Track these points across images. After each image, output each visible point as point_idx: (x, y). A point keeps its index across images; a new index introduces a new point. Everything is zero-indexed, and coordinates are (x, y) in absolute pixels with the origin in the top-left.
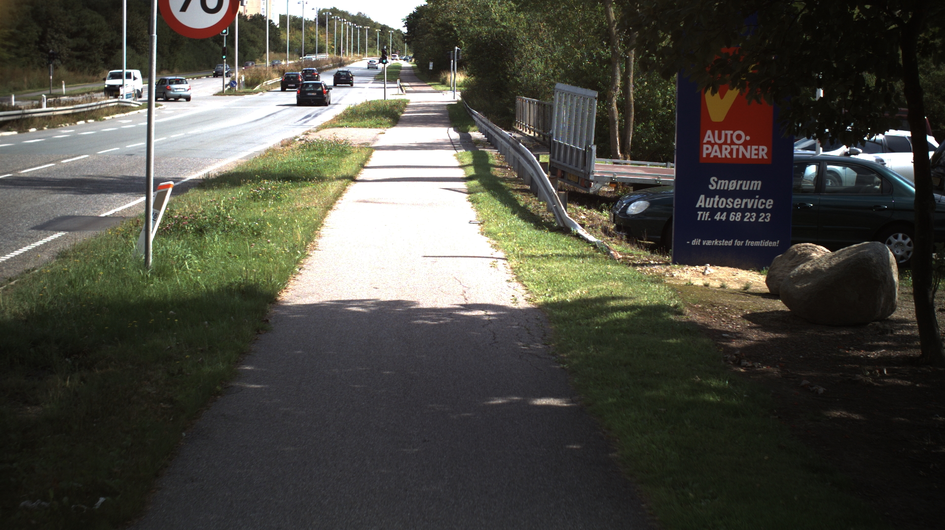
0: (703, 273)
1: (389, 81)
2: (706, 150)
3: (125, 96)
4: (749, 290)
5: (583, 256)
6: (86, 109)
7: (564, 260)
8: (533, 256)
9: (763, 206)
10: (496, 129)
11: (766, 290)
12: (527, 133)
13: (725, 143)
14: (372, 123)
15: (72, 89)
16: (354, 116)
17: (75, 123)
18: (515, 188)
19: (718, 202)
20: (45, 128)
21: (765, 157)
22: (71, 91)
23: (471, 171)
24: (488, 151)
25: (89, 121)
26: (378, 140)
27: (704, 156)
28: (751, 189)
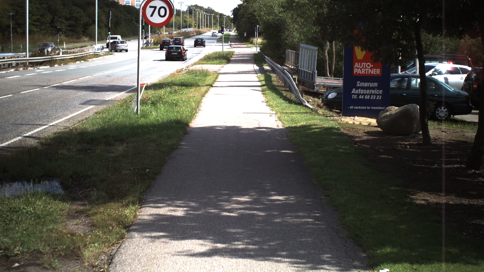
0: (354, 119)
1: (225, 42)
2: (355, 71)
3: (97, 50)
4: (370, 125)
5: (307, 113)
6: (80, 56)
7: (299, 114)
8: (287, 113)
9: (378, 93)
10: (275, 65)
11: (376, 124)
12: (291, 67)
13: (363, 68)
14: (218, 61)
15: (68, 46)
16: (209, 59)
17: (75, 62)
18: (282, 89)
19: (360, 91)
20: (62, 65)
21: (379, 73)
22: (68, 47)
23: (264, 83)
24: (272, 75)
25: (81, 61)
26: (221, 70)
27: (355, 73)
28: (373, 86)
